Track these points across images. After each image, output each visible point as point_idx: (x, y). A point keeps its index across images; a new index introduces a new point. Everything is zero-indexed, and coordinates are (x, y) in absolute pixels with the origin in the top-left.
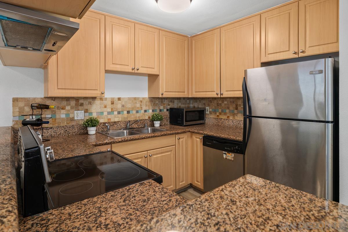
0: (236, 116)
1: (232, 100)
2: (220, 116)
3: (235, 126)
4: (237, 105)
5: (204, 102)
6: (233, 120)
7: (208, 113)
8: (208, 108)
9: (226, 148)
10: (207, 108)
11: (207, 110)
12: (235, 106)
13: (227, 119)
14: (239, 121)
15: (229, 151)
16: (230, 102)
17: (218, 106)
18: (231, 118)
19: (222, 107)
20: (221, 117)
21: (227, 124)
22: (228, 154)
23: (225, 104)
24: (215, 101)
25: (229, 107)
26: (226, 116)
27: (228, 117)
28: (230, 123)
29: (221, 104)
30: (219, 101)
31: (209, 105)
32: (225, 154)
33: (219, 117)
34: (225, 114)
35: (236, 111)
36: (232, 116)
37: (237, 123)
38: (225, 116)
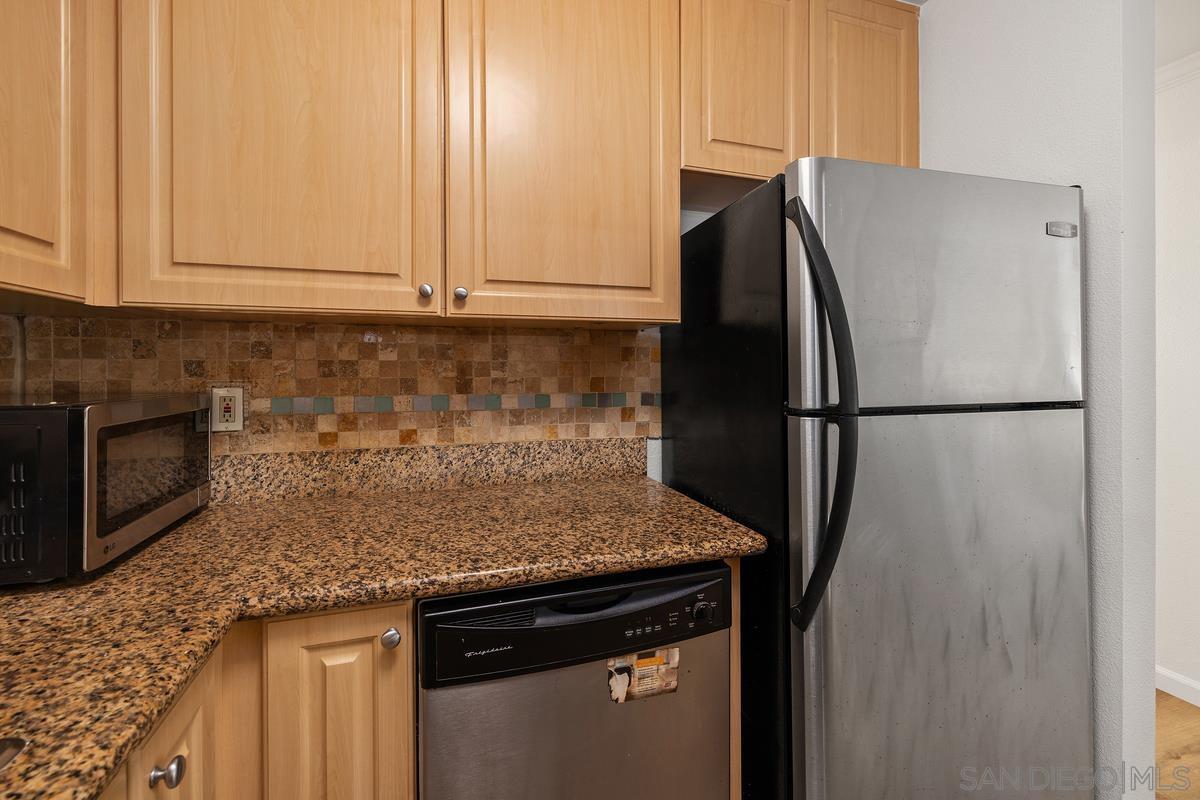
0: (463, 423)
1: (432, 340)
2: (342, 434)
3: (458, 478)
4: (463, 370)
5: (183, 349)
6: (447, 448)
7: (237, 425)
8: (238, 393)
9: (629, 633)
10: (219, 393)
11: (227, 410)
12: (454, 374)
13: (399, 452)
14: (481, 448)
15: (645, 646)
16: (422, 352)
17: (331, 374)
18: (428, 438)
19: (365, 382)
20: (350, 440)
21: (405, 474)
22: (641, 667)
23: (383, 365)
24: (307, 348)
25: (415, 381)
26: (395, 434)
27: (408, 436)
28: (429, 468)
29: (352, 363)
30: (340, 346)
31: (240, 375)
32: (620, 671)
33: (341, 445)
34: (387, 419)
35: (458, 402)
36: (435, 430)
37: (470, 461)
38: (382, 433)
